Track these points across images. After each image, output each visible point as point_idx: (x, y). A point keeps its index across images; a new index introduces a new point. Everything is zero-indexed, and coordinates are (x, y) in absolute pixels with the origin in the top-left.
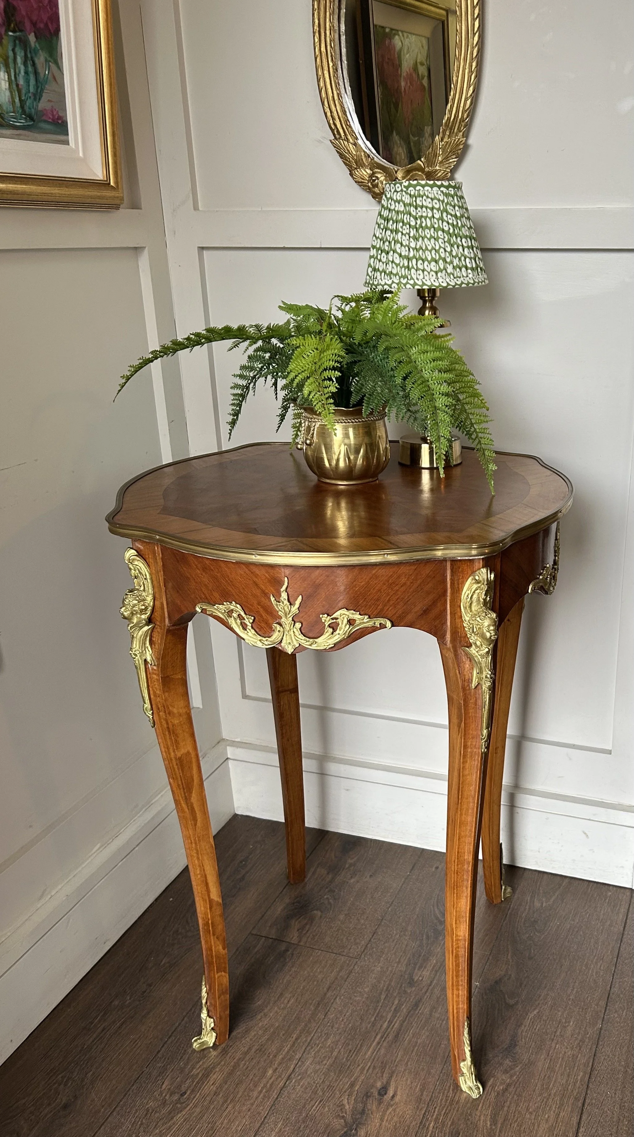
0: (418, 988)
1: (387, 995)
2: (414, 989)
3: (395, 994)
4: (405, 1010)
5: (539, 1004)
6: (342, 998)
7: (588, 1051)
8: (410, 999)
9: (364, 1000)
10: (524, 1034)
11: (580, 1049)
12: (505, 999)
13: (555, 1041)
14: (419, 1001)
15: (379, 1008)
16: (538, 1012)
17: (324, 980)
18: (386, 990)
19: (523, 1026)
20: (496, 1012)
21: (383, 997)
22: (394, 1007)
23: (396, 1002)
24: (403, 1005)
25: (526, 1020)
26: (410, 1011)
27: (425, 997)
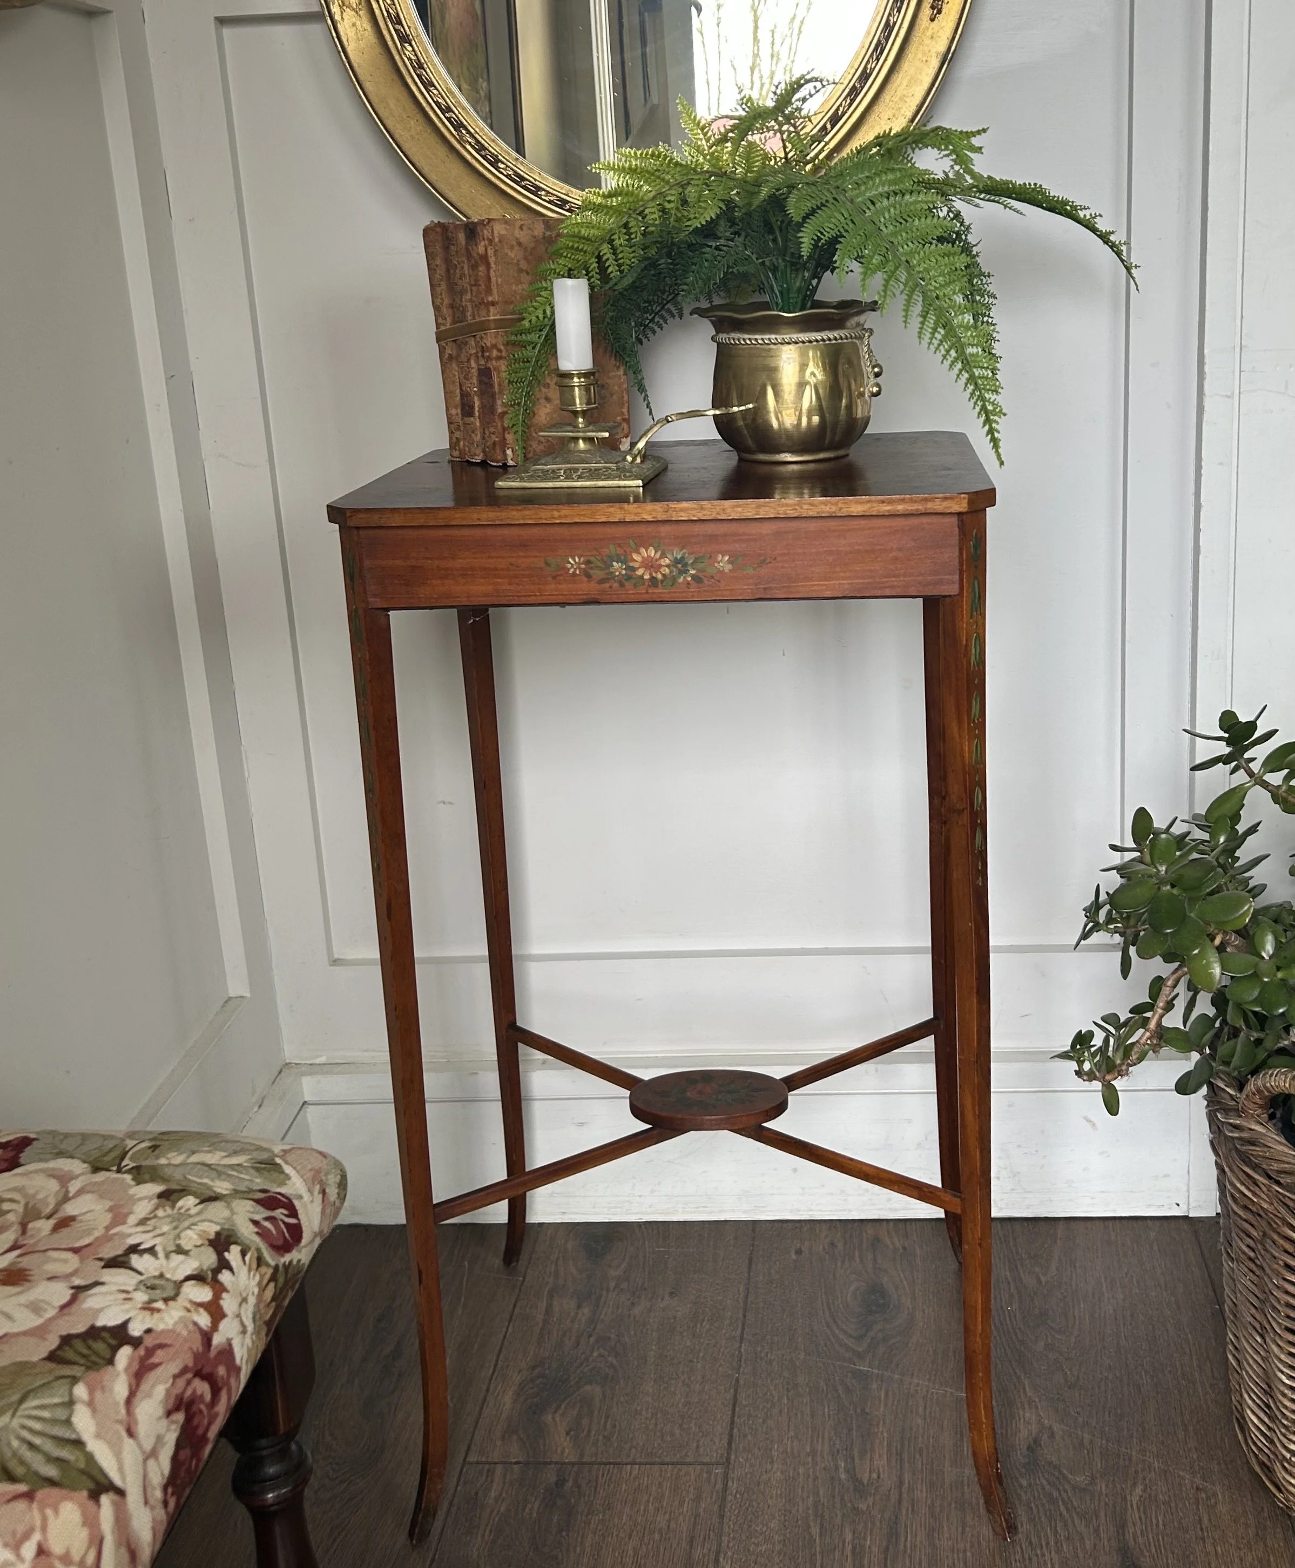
0: (878, 1497)
1: (822, 1526)
2: (870, 1500)
3: (838, 1520)
4: (875, 1550)
5: (1137, 1472)
6: (730, 1554)
7: (1282, 1544)
8: (873, 1523)
9: (777, 1548)
10: (1140, 1540)
11: (1266, 1546)
12: (1065, 1478)
13: (1209, 1542)
14: (896, 1523)
15: (819, 1557)
16: (1144, 1490)
17: (673, 1525)
18: (816, 1516)
19: (1130, 1524)
20: (1062, 1508)
21: (815, 1531)
22: (849, 1548)
23: (849, 1537)
24: (865, 1539)
25: (1129, 1512)
26: (887, 1548)
27: (904, 1511)
